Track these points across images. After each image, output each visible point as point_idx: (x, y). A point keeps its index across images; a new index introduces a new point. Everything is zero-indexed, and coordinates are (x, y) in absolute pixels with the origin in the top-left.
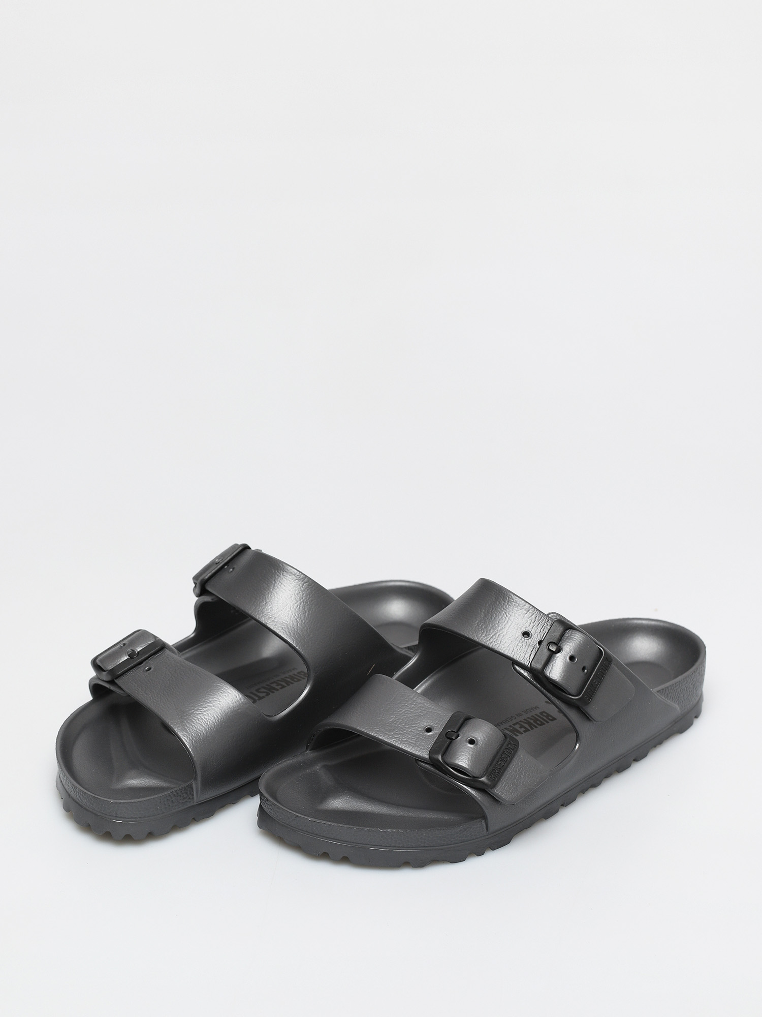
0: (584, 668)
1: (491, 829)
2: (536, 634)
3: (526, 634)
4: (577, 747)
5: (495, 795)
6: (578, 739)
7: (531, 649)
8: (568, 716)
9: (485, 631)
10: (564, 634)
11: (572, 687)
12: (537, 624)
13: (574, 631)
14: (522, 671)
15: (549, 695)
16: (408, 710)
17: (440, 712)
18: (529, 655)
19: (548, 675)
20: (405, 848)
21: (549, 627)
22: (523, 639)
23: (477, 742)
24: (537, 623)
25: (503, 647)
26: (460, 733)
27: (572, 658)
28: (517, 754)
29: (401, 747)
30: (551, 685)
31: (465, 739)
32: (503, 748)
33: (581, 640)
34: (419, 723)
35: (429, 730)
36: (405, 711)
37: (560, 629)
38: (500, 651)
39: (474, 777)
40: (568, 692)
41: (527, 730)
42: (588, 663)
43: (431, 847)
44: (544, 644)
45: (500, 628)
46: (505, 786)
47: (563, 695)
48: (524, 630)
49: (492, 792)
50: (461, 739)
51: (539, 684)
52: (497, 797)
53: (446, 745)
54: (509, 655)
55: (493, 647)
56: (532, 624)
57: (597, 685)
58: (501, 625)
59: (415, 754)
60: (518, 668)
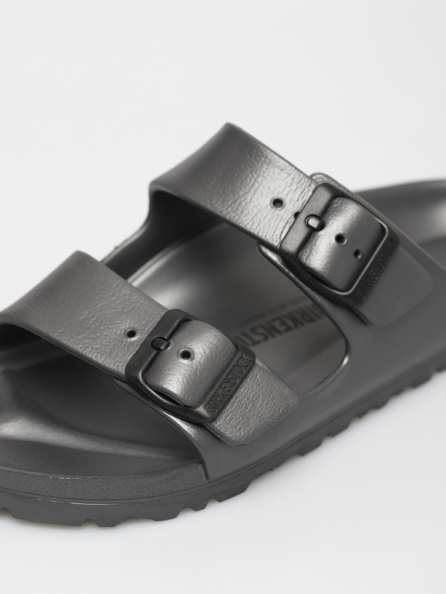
0: (357, 253)
1: (213, 476)
2: (293, 203)
3: (278, 203)
4: (346, 361)
5: (216, 432)
6: (347, 351)
7: (283, 223)
8: (332, 317)
9: (222, 198)
10: (331, 204)
11: (339, 281)
12: (294, 189)
13: (346, 200)
14: (270, 254)
15: (307, 289)
16: (106, 305)
17: (150, 309)
18: (280, 233)
19: (304, 261)
20: (86, 501)
21: (310, 193)
22: (273, 210)
23: (194, 357)
24: (294, 187)
25: (244, 219)
26: (172, 342)
27: (339, 238)
28: (251, 372)
29: (90, 356)
30: (309, 276)
31: (176, 351)
32: (234, 362)
33: (354, 213)
34: (119, 323)
35: (132, 334)
36: (103, 306)
37: (324, 196)
38: (241, 225)
39: (185, 406)
40: (331, 284)
41: (289, 329)
42: (363, 246)
43: (124, 500)
44: (302, 217)
45: (242, 193)
46: (231, 419)
47: (325, 289)
48: (276, 196)
49: (211, 427)
50: (171, 349)
51: (293, 273)
52: (220, 435)
53: (150, 358)
54: (252, 231)
55: (231, 220)
56: (287, 189)
57: (375, 276)
58: (243, 189)
59: (108, 368)
60: (264, 249)
